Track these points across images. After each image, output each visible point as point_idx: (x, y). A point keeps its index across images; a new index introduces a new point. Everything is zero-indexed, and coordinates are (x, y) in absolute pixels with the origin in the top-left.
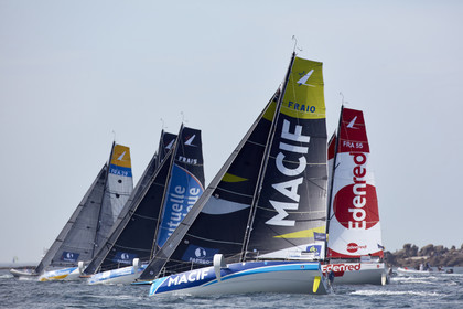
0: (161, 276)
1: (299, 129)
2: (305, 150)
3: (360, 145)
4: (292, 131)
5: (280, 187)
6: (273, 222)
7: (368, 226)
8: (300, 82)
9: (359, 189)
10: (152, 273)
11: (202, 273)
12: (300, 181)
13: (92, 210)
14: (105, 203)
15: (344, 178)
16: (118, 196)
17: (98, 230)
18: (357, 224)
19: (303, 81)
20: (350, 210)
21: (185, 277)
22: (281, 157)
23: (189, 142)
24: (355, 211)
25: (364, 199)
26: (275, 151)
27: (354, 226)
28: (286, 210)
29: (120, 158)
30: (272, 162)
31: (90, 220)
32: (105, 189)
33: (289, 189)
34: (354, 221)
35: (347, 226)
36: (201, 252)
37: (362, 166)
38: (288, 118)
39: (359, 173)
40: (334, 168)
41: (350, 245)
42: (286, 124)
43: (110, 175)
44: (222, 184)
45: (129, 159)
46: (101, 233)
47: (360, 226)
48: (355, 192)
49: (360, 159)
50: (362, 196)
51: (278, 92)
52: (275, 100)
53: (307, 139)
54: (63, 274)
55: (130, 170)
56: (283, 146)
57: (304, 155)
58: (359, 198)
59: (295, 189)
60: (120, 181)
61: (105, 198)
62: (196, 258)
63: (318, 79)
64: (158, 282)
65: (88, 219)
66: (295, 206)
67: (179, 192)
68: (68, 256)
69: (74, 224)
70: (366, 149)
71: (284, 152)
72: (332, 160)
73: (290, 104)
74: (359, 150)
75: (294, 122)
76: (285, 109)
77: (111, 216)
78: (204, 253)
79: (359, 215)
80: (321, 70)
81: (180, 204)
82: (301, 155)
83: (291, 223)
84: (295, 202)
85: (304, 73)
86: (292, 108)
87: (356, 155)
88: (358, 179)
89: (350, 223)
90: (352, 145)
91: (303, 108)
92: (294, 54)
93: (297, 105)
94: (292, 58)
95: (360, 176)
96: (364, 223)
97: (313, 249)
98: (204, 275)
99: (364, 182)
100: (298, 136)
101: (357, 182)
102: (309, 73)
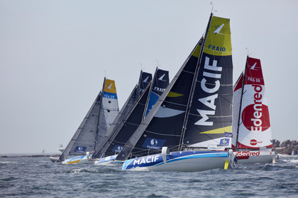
0: (129, 158)
1: (215, 62)
2: (219, 76)
3: (258, 80)
4: (211, 64)
5: (204, 101)
6: (199, 123)
7: (263, 130)
8: (215, 32)
9: (257, 107)
10: (123, 156)
11: (155, 158)
12: (216, 96)
13: (93, 120)
14: (101, 116)
15: (248, 100)
16: (109, 111)
17: (97, 132)
18: (256, 128)
19: (218, 31)
20: (252, 120)
21: (144, 160)
22: (204, 81)
23: (161, 79)
24: (255, 120)
25: (261, 113)
26: (201, 77)
27: (254, 129)
28: (208, 115)
29: (109, 87)
30: (199, 85)
31: (92, 126)
32: (101, 107)
33: (209, 101)
34: (255, 126)
35: (250, 129)
36: (155, 141)
37: (260, 93)
38: (209, 56)
39: (258, 97)
40: (242, 94)
41: (252, 141)
42: (207, 59)
43: (103, 98)
44: (167, 98)
45: (115, 88)
46: (99, 134)
47: (258, 129)
48: (255, 109)
49: (258, 89)
50: (259, 112)
51: (202, 39)
52: (200, 44)
53: (220, 69)
54: (77, 160)
55: (116, 94)
56: (205, 74)
57: (218, 79)
58: (257, 112)
59: (213, 102)
60: (110, 102)
61: (101, 113)
62: (151, 145)
63: (227, 30)
64: (127, 162)
65: (91, 126)
66: (213, 113)
68: (79, 149)
69: (82, 129)
70: (262, 83)
71: (206, 78)
72: (241, 89)
73: (209, 46)
74: (258, 83)
75: (212, 58)
76: (206, 50)
77: (105, 123)
78: (156, 142)
79: (258, 123)
80: (229, 24)
82: (216, 79)
83: (211, 124)
84: (213, 110)
85: (218, 26)
86: (210, 49)
87: (256, 87)
88: (257, 101)
89: (252, 128)
90: (254, 80)
91: (218, 49)
92: (212, 14)
93: (214, 47)
94: (211, 17)
95: (258, 99)
96: (261, 128)
97: (224, 142)
98: (156, 159)
99: (261, 103)
100: (215, 67)
101: (256, 103)
102: (222, 26)
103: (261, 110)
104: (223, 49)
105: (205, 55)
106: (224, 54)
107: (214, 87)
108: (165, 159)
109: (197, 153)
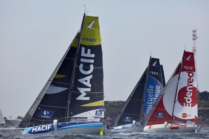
1: (89, 51)
2: (92, 61)
3: (191, 68)
6: (79, 98)
7: (192, 106)
8: (88, 27)
10: (24, 124)
15: (183, 83)
18: (187, 105)
19: (90, 27)
20: (185, 98)
21: (40, 128)
23: (154, 65)
25: (191, 93)
26: (79, 63)
27: (186, 105)
28: (85, 92)
33: (86, 81)
34: (186, 103)
35: (183, 105)
37: (192, 78)
38: (84, 46)
39: (190, 81)
42: (83, 49)
44: (55, 79)
47: (189, 106)
48: (188, 90)
49: (191, 75)
50: (191, 92)
51: (78, 33)
52: (77, 37)
53: (93, 56)
56: (82, 60)
58: (189, 92)
59: (89, 81)
62: (44, 115)
66: (89, 90)
67: (151, 88)
70: (194, 70)
71: (83, 63)
73: (84, 39)
74: (191, 70)
75: (87, 47)
78: (48, 113)
79: (189, 100)
80: (98, 20)
81: (152, 94)
83: (88, 98)
84: (89, 88)
85: (90, 23)
86: (85, 41)
87: (189, 73)
88: (189, 84)
90: (188, 68)
91: (91, 41)
92: (85, 14)
93: (88, 39)
94: (84, 16)
95: (190, 82)
96: (191, 104)
97: (99, 112)
98: (49, 128)
99: (192, 85)
100: (89, 55)
101: (189, 85)
102: (93, 23)
103: (192, 90)
104: (94, 40)
105: (82, 46)
106: (95, 44)
107: (89, 69)
108: (55, 128)
109: (79, 123)
